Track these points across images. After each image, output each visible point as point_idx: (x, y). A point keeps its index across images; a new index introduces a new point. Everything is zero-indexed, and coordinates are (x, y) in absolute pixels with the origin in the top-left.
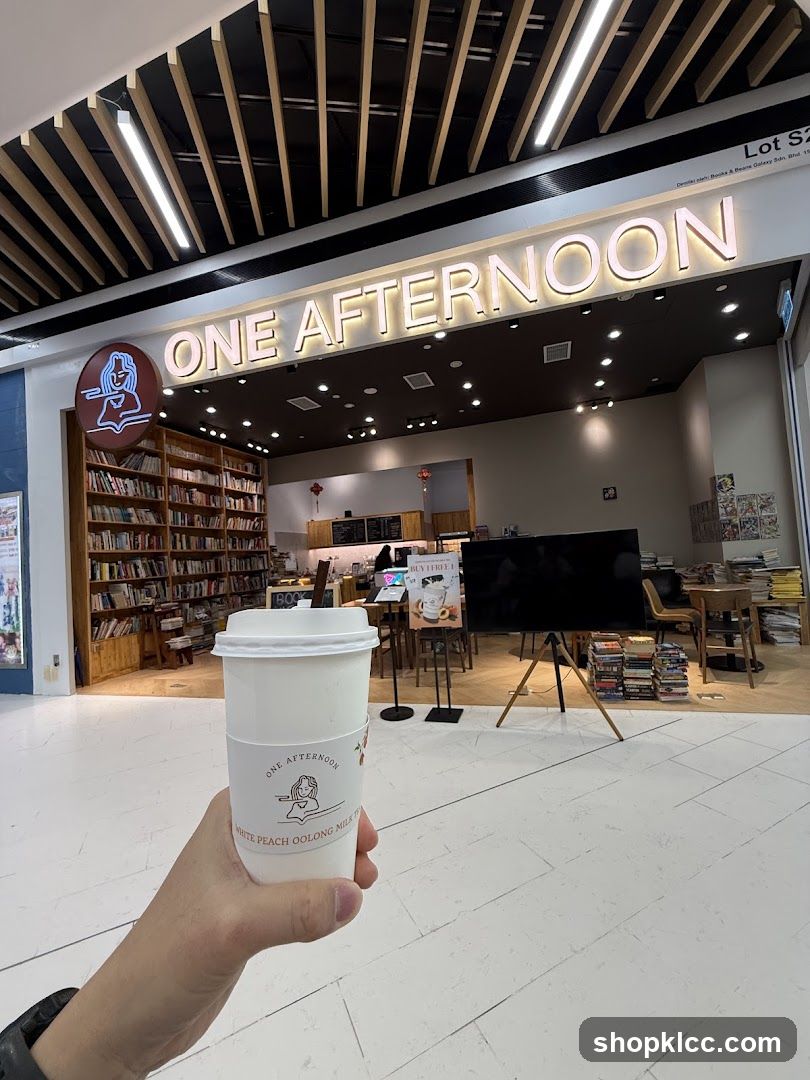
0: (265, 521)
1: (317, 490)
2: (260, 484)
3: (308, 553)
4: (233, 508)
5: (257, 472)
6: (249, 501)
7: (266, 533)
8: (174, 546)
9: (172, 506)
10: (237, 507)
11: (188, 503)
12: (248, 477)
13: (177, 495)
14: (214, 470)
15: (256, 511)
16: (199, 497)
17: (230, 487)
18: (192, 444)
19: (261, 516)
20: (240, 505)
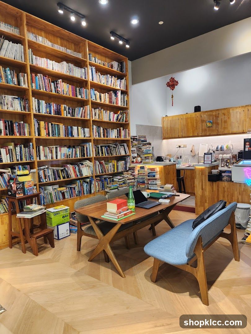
0: (127, 114)
1: (172, 84)
2: (123, 81)
3: (162, 142)
4: (98, 101)
5: (121, 70)
6: (113, 95)
7: (128, 124)
8: (39, 135)
9: (37, 94)
10: (103, 101)
11: (54, 92)
12: (113, 74)
13: (41, 83)
14: (80, 64)
15: (119, 105)
16: (65, 89)
17: (95, 81)
18: (62, 38)
19: (124, 110)
20: (105, 98)
